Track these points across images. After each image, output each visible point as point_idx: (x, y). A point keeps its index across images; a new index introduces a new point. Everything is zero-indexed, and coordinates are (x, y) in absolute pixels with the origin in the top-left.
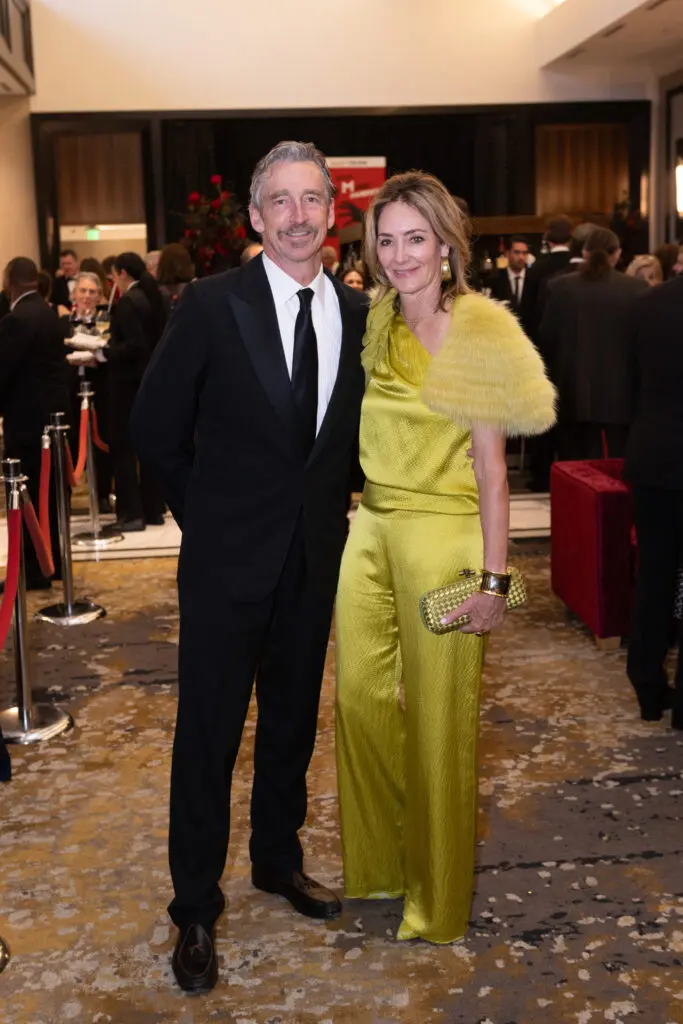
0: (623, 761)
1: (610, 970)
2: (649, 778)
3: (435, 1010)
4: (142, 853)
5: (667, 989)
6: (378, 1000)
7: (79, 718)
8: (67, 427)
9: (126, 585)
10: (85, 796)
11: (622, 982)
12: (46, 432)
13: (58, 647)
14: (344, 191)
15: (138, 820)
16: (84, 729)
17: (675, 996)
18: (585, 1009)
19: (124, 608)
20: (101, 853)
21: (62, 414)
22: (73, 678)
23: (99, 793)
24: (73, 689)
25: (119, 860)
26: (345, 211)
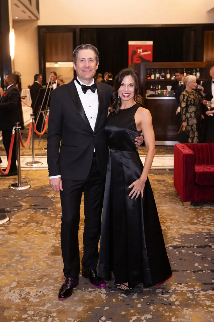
0: (177, 241)
1: (148, 305)
2: (183, 247)
3: (89, 313)
4: (17, 260)
5: (164, 312)
6: (73, 308)
7: (12, 218)
8: (20, 127)
9: (40, 178)
10: (5, 242)
11: (150, 309)
13: (12, 196)
14: (139, 52)
15: (19, 250)
16: (12, 222)
17: (165, 314)
18: (135, 316)
19: (37, 185)
20: (4, 259)
22: (14, 206)
23: (10, 241)
24: (13, 210)
25: (9, 262)
26: (139, 59)
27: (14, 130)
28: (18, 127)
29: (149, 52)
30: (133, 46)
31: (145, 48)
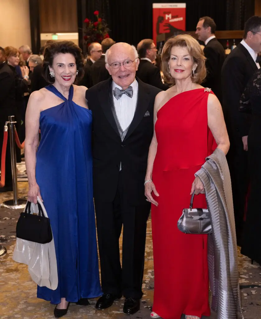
4: (22, 310)
7: (9, 249)
8: (16, 122)
10: (4, 283)
12: (6, 124)
13: (7, 218)
14: (167, 18)
15: (23, 295)
16: (10, 255)
20: (4, 308)
21: (14, 116)
22: (10, 232)
23: (10, 283)
24: (9, 237)
25: (11, 312)
26: (167, 28)
27: (6, 126)
28: (12, 122)
29: (181, 19)
30: (159, 10)
31: (175, 13)
